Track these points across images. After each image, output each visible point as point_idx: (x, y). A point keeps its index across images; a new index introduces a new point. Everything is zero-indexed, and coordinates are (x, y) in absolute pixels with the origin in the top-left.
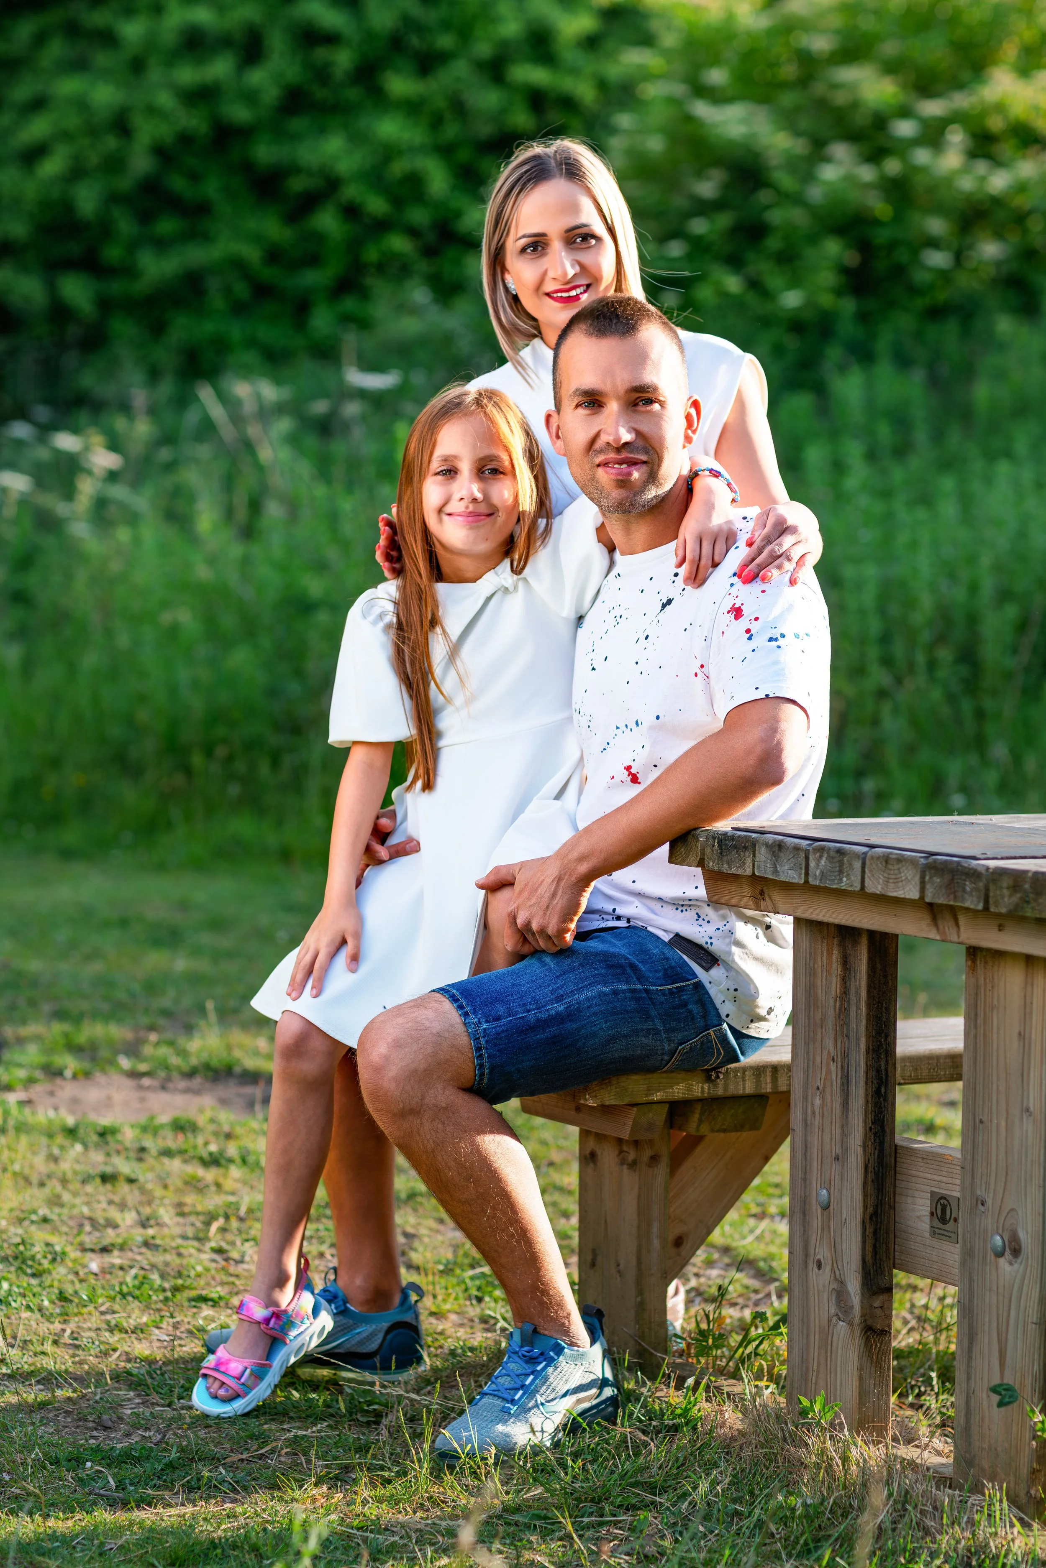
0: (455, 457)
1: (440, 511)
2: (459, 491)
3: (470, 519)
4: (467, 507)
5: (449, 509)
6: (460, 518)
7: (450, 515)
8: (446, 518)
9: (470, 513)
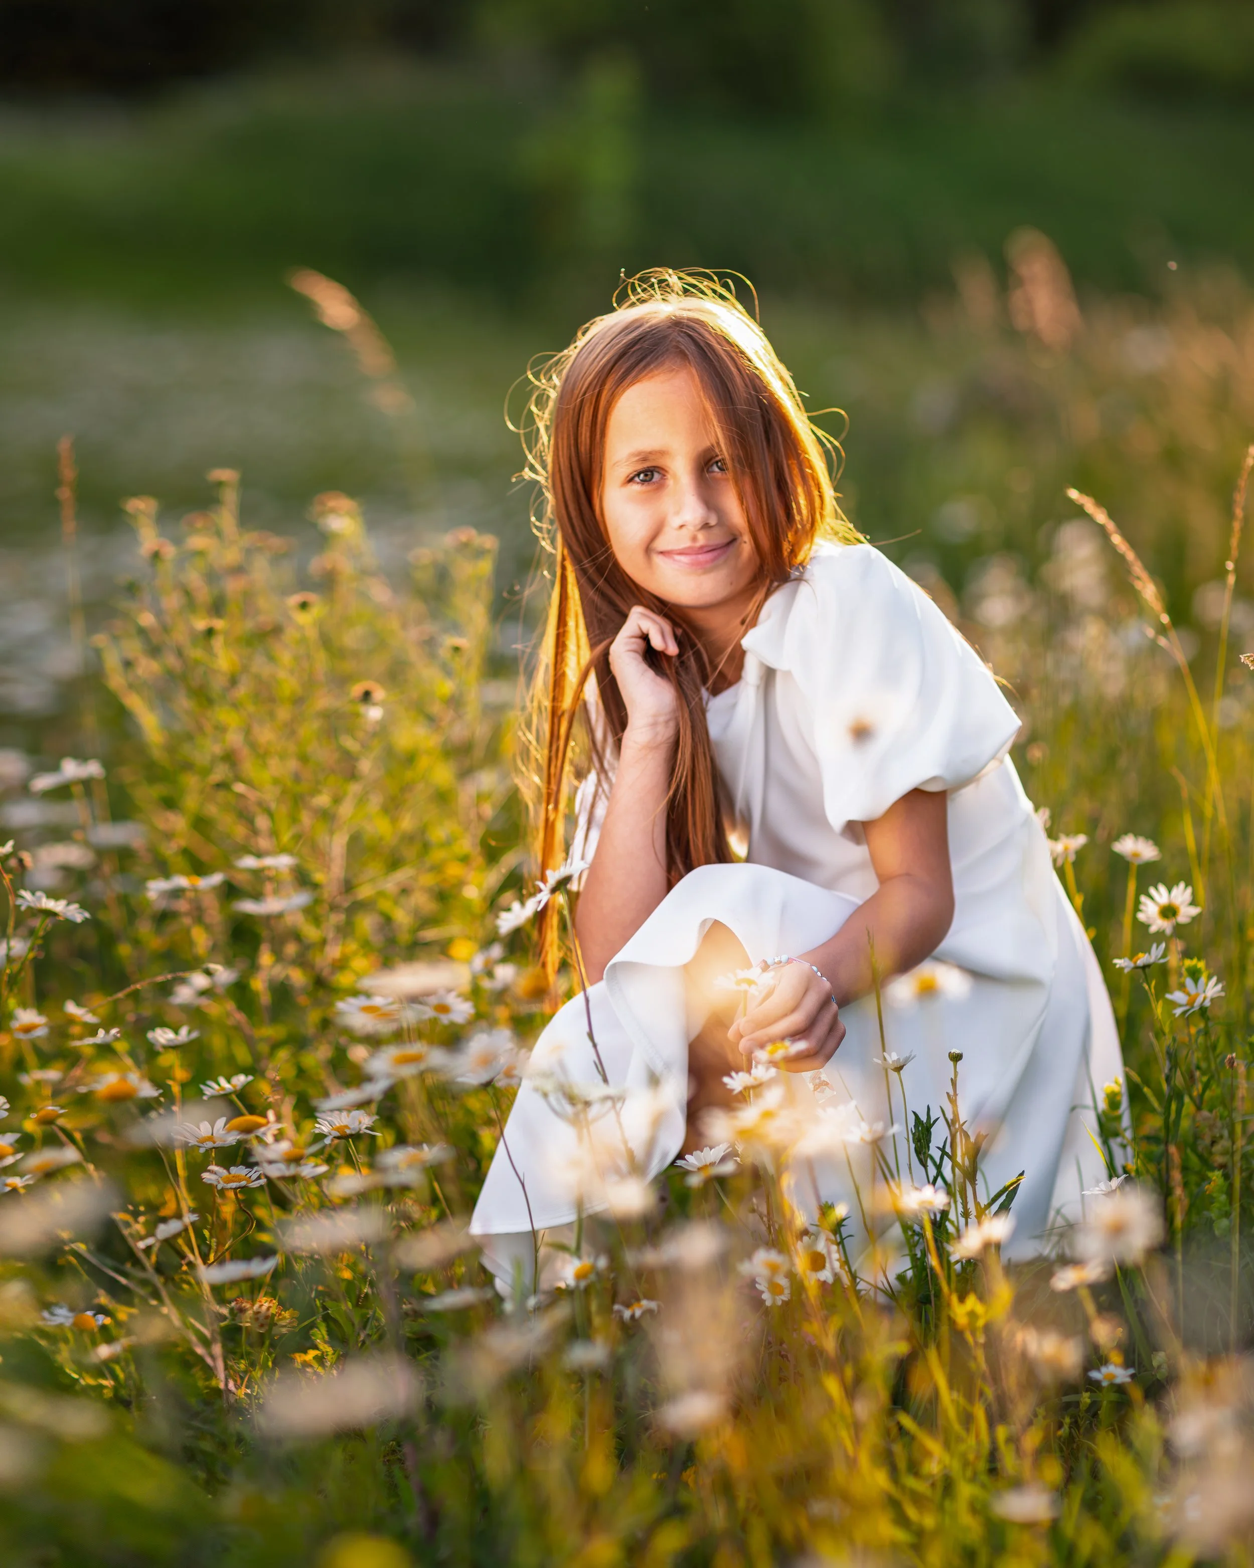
0: (662, 453)
1: (648, 549)
2: (677, 513)
3: (702, 558)
4: (694, 539)
5: (661, 544)
6: (684, 559)
7: (662, 553)
8: (658, 560)
9: (702, 547)
